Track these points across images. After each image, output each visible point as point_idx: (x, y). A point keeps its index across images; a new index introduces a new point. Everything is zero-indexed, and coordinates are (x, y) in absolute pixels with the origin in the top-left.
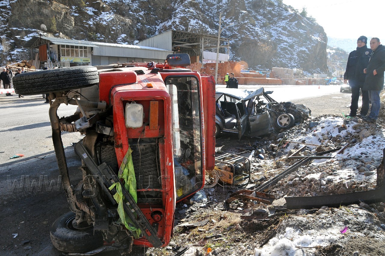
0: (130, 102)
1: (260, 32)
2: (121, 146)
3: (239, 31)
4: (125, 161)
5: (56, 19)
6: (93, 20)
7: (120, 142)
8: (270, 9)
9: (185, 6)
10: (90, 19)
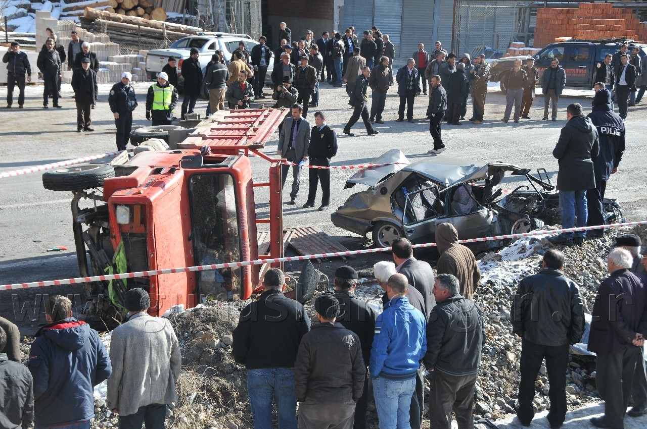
0: (120, 205)
2: (115, 237)
4: (118, 249)
7: (114, 234)
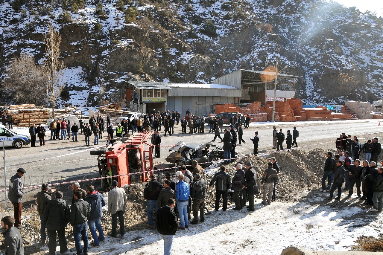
0: (110, 158)
1: (345, 61)
3: (322, 61)
4: (110, 170)
5: (143, 62)
6: (175, 60)
7: (108, 166)
8: (364, 32)
9: (264, 40)
10: (172, 59)
